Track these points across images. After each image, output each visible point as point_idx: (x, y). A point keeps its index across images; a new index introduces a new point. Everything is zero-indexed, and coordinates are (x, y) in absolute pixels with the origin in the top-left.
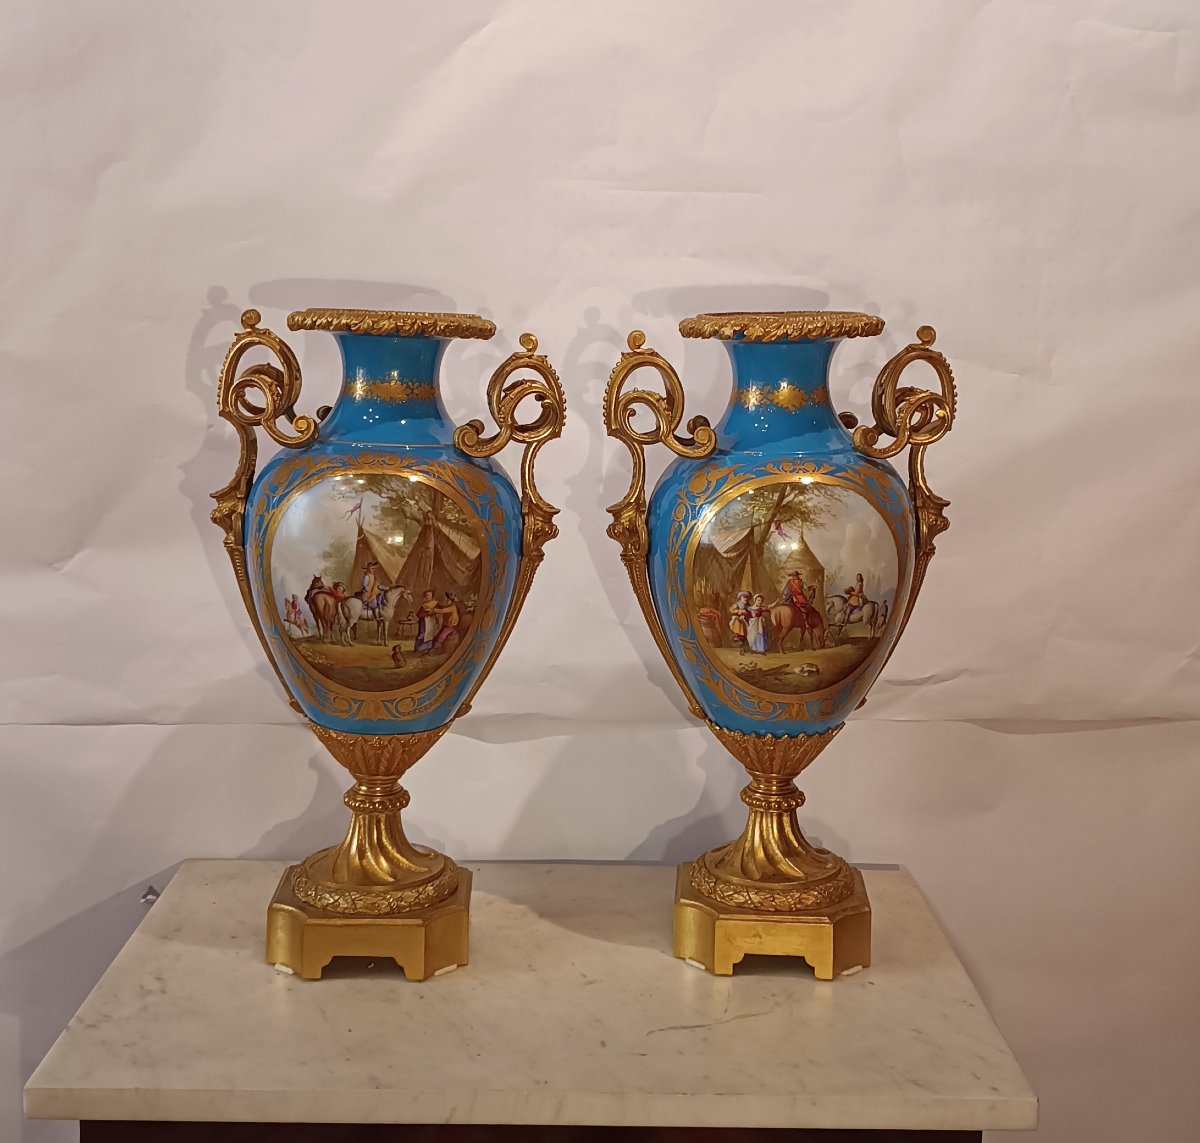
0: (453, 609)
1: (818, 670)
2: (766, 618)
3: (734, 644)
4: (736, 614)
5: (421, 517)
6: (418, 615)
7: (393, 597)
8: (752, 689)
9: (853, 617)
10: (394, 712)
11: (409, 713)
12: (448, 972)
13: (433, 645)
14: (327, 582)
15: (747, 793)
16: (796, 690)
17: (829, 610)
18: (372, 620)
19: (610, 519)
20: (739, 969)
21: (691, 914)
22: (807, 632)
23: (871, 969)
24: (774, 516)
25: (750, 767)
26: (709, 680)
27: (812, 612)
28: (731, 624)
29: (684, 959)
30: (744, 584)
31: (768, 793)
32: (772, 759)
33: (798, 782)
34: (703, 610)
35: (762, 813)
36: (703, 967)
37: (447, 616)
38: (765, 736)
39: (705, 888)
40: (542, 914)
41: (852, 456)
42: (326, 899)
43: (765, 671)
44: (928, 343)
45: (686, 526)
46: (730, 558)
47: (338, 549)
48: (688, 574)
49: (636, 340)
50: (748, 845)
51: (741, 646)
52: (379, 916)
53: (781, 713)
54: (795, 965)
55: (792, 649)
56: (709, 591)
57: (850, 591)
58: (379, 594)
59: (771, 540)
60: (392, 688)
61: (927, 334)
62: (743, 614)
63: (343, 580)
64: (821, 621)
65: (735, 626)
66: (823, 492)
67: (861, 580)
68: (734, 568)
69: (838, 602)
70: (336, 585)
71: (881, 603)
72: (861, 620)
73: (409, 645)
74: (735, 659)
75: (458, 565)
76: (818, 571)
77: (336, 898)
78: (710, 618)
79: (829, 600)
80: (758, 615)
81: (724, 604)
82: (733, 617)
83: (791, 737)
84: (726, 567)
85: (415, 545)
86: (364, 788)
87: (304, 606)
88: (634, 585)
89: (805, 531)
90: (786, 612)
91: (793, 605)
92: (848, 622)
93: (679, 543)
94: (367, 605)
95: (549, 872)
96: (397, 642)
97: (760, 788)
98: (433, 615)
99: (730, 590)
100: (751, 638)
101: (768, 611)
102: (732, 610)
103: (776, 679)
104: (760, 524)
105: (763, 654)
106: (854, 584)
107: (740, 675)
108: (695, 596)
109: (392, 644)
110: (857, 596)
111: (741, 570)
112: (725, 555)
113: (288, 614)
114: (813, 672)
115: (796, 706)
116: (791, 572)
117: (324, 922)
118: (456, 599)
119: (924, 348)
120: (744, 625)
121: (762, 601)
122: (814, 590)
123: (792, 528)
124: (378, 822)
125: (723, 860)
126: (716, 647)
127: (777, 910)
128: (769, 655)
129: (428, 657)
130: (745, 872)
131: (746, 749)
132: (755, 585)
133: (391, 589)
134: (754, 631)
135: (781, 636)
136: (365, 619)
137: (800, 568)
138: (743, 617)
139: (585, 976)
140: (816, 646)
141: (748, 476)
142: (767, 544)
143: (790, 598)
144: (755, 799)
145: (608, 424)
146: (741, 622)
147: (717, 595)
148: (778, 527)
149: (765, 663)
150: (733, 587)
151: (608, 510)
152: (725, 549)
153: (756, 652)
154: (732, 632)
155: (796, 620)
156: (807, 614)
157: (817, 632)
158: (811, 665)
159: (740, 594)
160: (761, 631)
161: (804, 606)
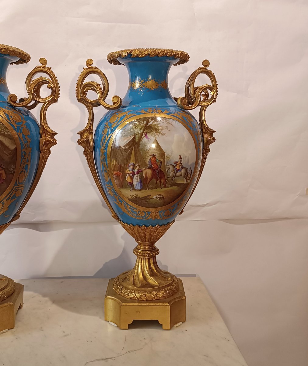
0: (3, 172)
1: (163, 197)
2: (141, 175)
4: (129, 173)
8: (136, 206)
9: (178, 174)
12: (3, 333)
15: (136, 250)
16: (154, 206)
17: (167, 171)
19: (79, 137)
20: (131, 326)
21: (111, 302)
22: (158, 180)
23: (186, 323)
24: (144, 130)
25: (137, 240)
26: (118, 203)
27: (160, 172)
28: (126, 177)
29: (109, 321)
30: (132, 160)
31: (144, 250)
32: (145, 236)
33: (157, 245)
34: (115, 173)
35: (142, 258)
36: (116, 326)
38: (142, 226)
39: (118, 291)
40: (54, 302)
41: (177, 109)
43: (141, 198)
44: (207, 66)
45: (108, 137)
46: (126, 149)
48: (109, 157)
49: (89, 63)
50: (136, 272)
51: (131, 187)
53: (148, 216)
54: (154, 323)
55: (152, 188)
56: (117, 164)
57: (176, 163)
59: (143, 140)
61: (206, 63)
62: (131, 173)
64: (164, 175)
65: (128, 179)
66: (165, 121)
67: (181, 158)
68: (127, 153)
69: (171, 167)
71: (189, 169)
72: (181, 175)
74: (128, 193)
76: (163, 154)
78: (117, 175)
79: (167, 167)
80: (138, 173)
81: (123, 169)
82: (127, 175)
83: (153, 226)
84: (124, 153)
88: (89, 165)
89: (157, 137)
90: (149, 172)
91: (152, 169)
92: (176, 176)
93: (105, 144)
95: (62, 282)
97: (141, 248)
99: (126, 163)
100: (135, 183)
101: (142, 172)
102: (127, 171)
103: (146, 201)
104: (138, 134)
105: (140, 190)
106: (178, 160)
107: (130, 200)
108: (112, 166)
110: (179, 165)
111: (130, 154)
112: (124, 148)
115: (154, 213)
116: (151, 154)
119: (205, 69)
120: (132, 178)
121: (139, 167)
122: (161, 162)
123: (151, 135)
125: (126, 278)
126: (121, 188)
127: (147, 300)
128: (143, 191)
130: (134, 283)
131: (134, 232)
132: (136, 161)
134: (136, 181)
135: (147, 183)
137: (155, 152)
138: (131, 174)
139: (64, 332)
140: (162, 186)
141: (134, 114)
142: (141, 142)
143: (151, 166)
144: (139, 253)
145: (77, 97)
146: (130, 177)
147: (120, 165)
148: (146, 135)
149: (141, 194)
150: (127, 162)
151: (78, 133)
152: (123, 146)
153: (137, 190)
154: (127, 181)
155: (154, 175)
156: (158, 173)
157: (162, 181)
158: (160, 195)
159: (130, 164)
160: (139, 180)
161: (157, 169)
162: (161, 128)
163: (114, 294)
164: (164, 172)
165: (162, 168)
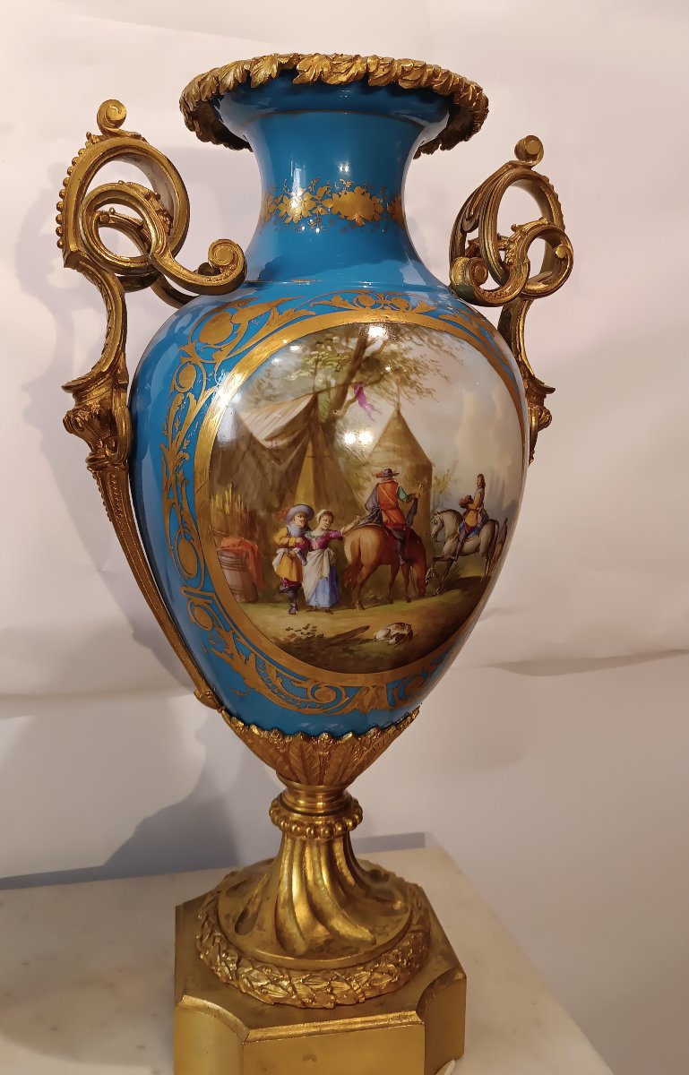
1: (411, 633)
2: (336, 550)
3: (280, 598)
4: (286, 546)
8: (303, 668)
9: (469, 545)
15: (281, 807)
16: (373, 666)
17: (436, 534)
19: (70, 401)
21: (205, 1031)
22: (400, 573)
23: (466, 1060)
24: (352, 374)
25: (286, 777)
26: (231, 655)
27: (410, 538)
28: (275, 562)
30: (300, 492)
31: (311, 813)
32: (324, 766)
33: (353, 790)
34: (227, 542)
35: (304, 843)
38: (317, 737)
39: (223, 972)
43: (330, 639)
45: (197, 399)
46: (277, 450)
48: (202, 481)
49: (109, 116)
50: (282, 890)
51: (291, 600)
53: (348, 702)
55: (375, 602)
56: (238, 509)
57: (466, 503)
62: (297, 545)
64: (423, 551)
65: (282, 566)
66: (426, 339)
67: (482, 485)
68: (283, 467)
69: (449, 521)
72: (476, 550)
74: (279, 622)
76: (423, 469)
78: (238, 554)
79: (437, 518)
80: (324, 546)
81: (264, 529)
82: (280, 551)
83: (356, 735)
84: (269, 464)
88: (109, 508)
89: (403, 401)
90: (369, 539)
91: (376, 522)
92: (460, 553)
93: (185, 428)
97: (298, 805)
99: (276, 505)
100: (308, 585)
101: (341, 539)
102: (279, 537)
103: (346, 650)
104: (329, 389)
105: (328, 611)
106: (473, 491)
107: (286, 647)
108: (214, 519)
110: (476, 511)
111: (296, 469)
112: (268, 444)
114: (403, 635)
115: (372, 690)
116: (379, 470)
120: (298, 565)
121: (331, 522)
122: (416, 500)
123: (382, 395)
125: (244, 914)
126: (248, 602)
127: (337, 1005)
128: (338, 613)
130: (282, 943)
131: (286, 758)
132: (321, 494)
134: (315, 575)
135: (359, 580)
137: (394, 463)
138: (297, 550)
140: (412, 593)
141: (303, 312)
143: (376, 515)
144: (295, 822)
145: (63, 245)
146: (292, 558)
147: (252, 515)
148: (359, 394)
149: (330, 625)
150: (282, 499)
151: (67, 388)
152: (267, 433)
153: (316, 609)
154: (278, 577)
155: (387, 553)
156: (403, 542)
157: (415, 572)
158: (402, 625)
159: (293, 510)
160: (326, 572)
161: (398, 529)
162: (416, 367)
164: (423, 537)
165: (417, 526)
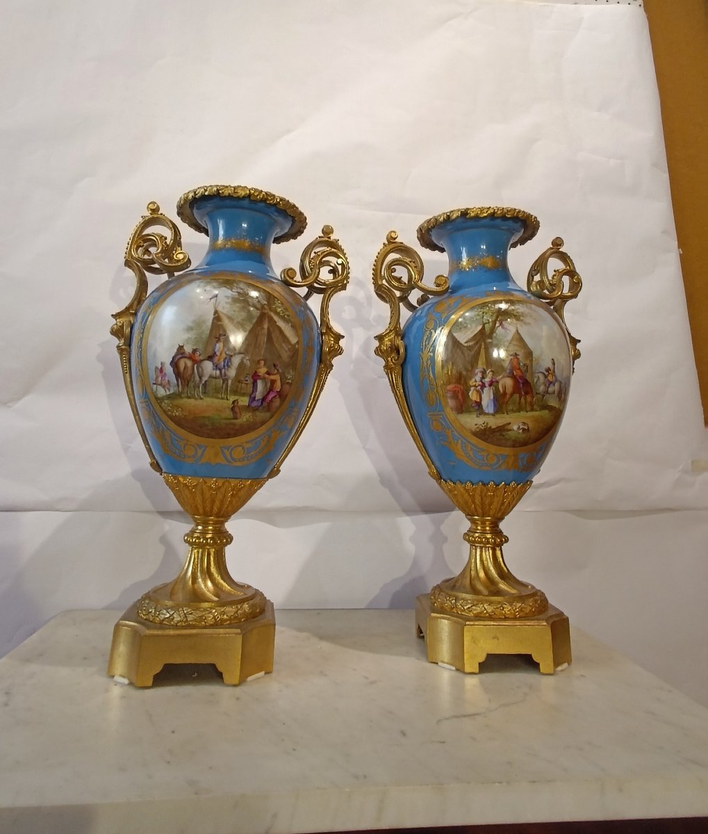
0: (277, 377)
1: (529, 428)
2: (496, 387)
3: (472, 409)
4: (475, 386)
5: (259, 306)
6: (253, 377)
7: (236, 361)
8: (482, 444)
9: (551, 389)
10: (229, 458)
11: (239, 461)
12: (259, 678)
13: (262, 403)
14: (188, 349)
16: (513, 444)
17: (536, 382)
18: (218, 378)
19: (377, 343)
22: (522, 399)
23: (574, 665)
24: (497, 317)
26: (451, 442)
27: (526, 383)
28: (470, 394)
29: (437, 663)
30: (480, 363)
31: (484, 532)
32: (491, 504)
33: (503, 526)
34: (449, 387)
35: (481, 548)
36: (454, 668)
37: (273, 382)
38: (489, 483)
40: (323, 639)
42: (163, 614)
43: (494, 429)
45: (435, 331)
46: (470, 346)
47: (198, 324)
50: (473, 573)
51: (477, 410)
52: (205, 627)
53: (502, 464)
55: (513, 411)
56: (454, 372)
57: (548, 370)
58: (226, 358)
59: (497, 332)
60: (229, 436)
61: (559, 241)
62: (479, 385)
63: (200, 347)
64: (532, 389)
65: (473, 395)
67: (554, 363)
68: (473, 353)
69: (542, 377)
70: (195, 351)
72: (554, 393)
73: (244, 401)
74: (472, 421)
75: (283, 345)
76: (529, 354)
77: (171, 613)
78: (454, 392)
79: (536, 375)
80: (490, 385)
81: (465, 380)
82: (472, 388)
83: (506, 484)
84: (467, 352)
85: (254, 325)
86: (200, 527)
87: (169, 370)
89: (519, 327)
90: (509, 382)
91: (513, 377)
92: (547, 392)
93: (430, 344)
94: (216, 366)
96: (236, 398)
98: (264, 379)
99: (470, 369)
100: (484, 403)
101: (497, 382)
102: (472, 383)
103: (501, 435)
104: (489, 323)
105: (493, 415)
106: (550, 365)
107: (475, 434)
108: (444, 378)
109: (232, 398)
110: (552, 374)
111: (478, 353)
112: (466, 345)
113: (157, 377)
114: (525, 429)
115: (513, 458)
116: (512, 353)
117: (160, 632)
118: (280, 371)
120: (480, 394)
121: (493, 375)
122: (527, 366)
123: (510, 325)
124: (209, 555)
126: (458, 413)
127: (507, 618)
128: (498, 416)
129: (257, 413)
130: (475, 591)
131: (473, 496)
132: (488, 363)
133: (235, 354)
134: (487, 398)
135: (506, 400)
136: (214, 378)
138: (479, 387)
140: (528, 409)
141: (475, 297)
142: (494, 335)
143: (512, 372)
144: (476, 538)
145: (376, 292)
146: (477, 391)
147: (460, 374)
148: (501, 324)
149: (494, 422)
150: (472, 366)
152: (465, 340)
153: (488, 414)
154: (471, 400)
155: (516, 389)
156: (523, 384)
157: (529, 398)
158: (524, 423)
159: (477, 371)
160: (492, 397)
161: (520, 377)
162: (523, 314)
163: (442, 611)
164: (532, 383)
165: (528, 378)
